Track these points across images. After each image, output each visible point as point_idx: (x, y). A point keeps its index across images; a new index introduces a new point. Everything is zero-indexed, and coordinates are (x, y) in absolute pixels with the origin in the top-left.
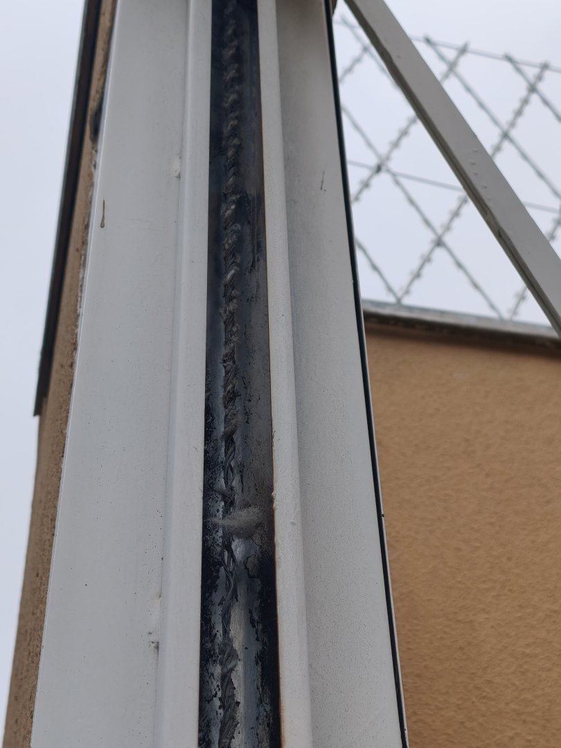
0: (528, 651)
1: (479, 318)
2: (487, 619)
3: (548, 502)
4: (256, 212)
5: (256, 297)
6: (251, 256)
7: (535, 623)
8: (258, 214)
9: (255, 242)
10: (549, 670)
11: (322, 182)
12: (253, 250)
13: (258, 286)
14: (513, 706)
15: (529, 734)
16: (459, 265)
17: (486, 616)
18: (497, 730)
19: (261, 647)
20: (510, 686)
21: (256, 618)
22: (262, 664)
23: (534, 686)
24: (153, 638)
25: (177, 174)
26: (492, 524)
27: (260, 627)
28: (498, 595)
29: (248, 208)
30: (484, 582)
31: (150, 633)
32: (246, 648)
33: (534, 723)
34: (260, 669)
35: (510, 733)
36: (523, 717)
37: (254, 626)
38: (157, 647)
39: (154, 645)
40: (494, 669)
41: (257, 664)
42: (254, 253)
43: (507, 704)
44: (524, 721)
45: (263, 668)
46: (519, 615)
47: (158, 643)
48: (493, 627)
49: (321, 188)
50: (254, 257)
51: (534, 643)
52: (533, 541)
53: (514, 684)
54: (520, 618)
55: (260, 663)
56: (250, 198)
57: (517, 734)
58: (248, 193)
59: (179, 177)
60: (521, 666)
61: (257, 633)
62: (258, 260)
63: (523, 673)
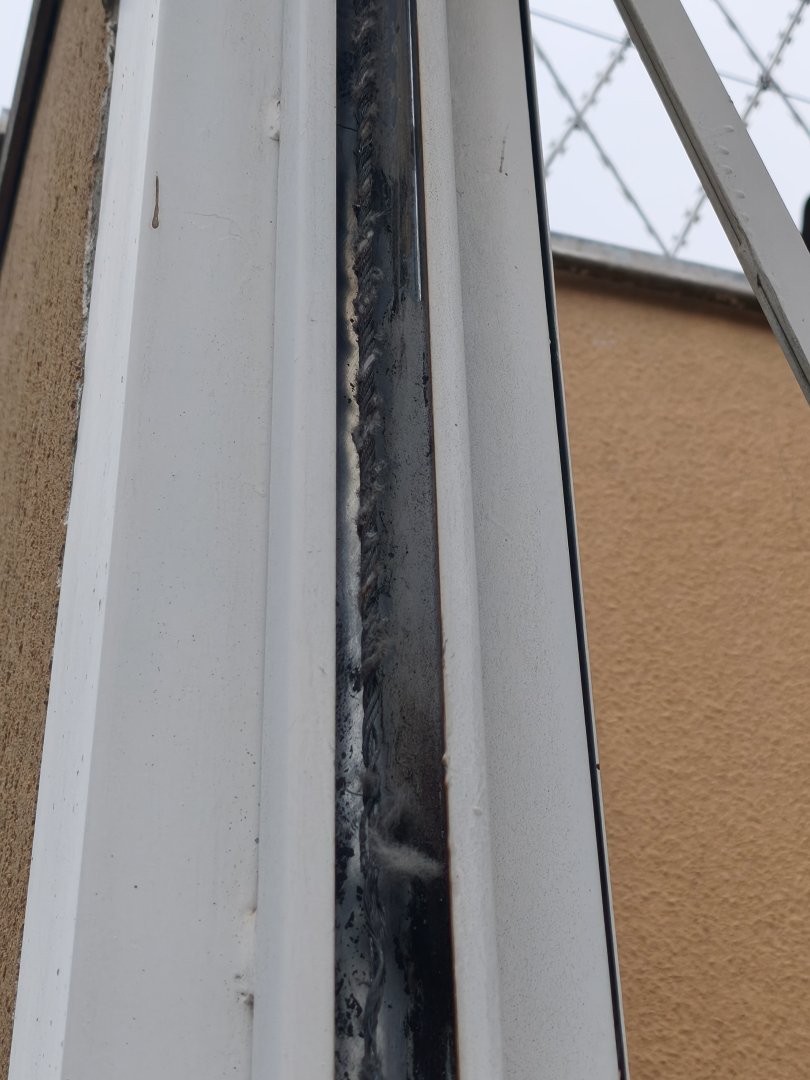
0: (676, 769)
1: (635, 253)
2: (620, 718)
3: (719, 544)
4: (399, 210)
5: (401, 367)
6: (393, 289)
7: (688, 727)
8: (402, 213)
9: (398, 264)
10: (705, 799)
11: (502, 158)
12: (395, 279)
13: (404, 346)
14: (650, 851)
15: (671, 894)
16: (606, 161)
17: (620, 714)
18: (626, 886)
19: (412, 1006)
20: (647, 820)
21: (405, 952)
22: (414, 1035)
23: (682, 822)
24: (243, 986)
25: (272, 133)
26: (636, 574)
27: (411, 969)
28: (639, 684)
29: (386, 202)
30: (619, 662)
31: (238, 977)
32: (390, 1006)
33: (679, 877)
34: (411, 1044)
35: (645, 892)
36: (664, 868)
37: (401, 967)
38: (251, 1003)
39: (244, 999)
40: (626, 794)
41: (406, 1035)
42: (396, 285)
43: (643, 848)
44: (666, 874)
45: (416, 1043)
46: (666, 714)
47: (252, 997)
48: (628, 731)
49: (501, 171)
50: (397, 293)
51: (686, 758)
52: (693, 604)
53: (653, 819)
54: (668, 719)
55: (411, 1034)
56: (390, 183)
57: (654, 893)
58: (386, 172)
59: (277, 139)
60: (665, 791)
61: (406, 979)
62: (403, 299)
63: (667, 802)
